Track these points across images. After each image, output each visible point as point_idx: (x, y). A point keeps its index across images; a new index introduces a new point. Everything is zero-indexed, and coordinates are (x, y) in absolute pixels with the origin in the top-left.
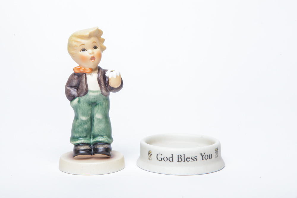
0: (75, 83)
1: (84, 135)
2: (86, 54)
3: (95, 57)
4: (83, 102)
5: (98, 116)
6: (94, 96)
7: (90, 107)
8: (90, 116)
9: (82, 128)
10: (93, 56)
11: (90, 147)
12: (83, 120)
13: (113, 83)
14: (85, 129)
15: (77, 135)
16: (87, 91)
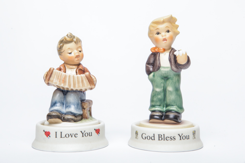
0: (152, 61)
1: (158, 104)
2: (159, 37)
3: (167, 39)
4: (157, 76)
5: (170, 89)
6: (165, 71)
7: (163, 81)
8: (162, 88)
9: (156, 98)
10: (165, 38)
11: (161, 113)
12: (156, 92)
13: (181, 61)
14: (159, 98)
15: (153, 104)
16: (159, 67)
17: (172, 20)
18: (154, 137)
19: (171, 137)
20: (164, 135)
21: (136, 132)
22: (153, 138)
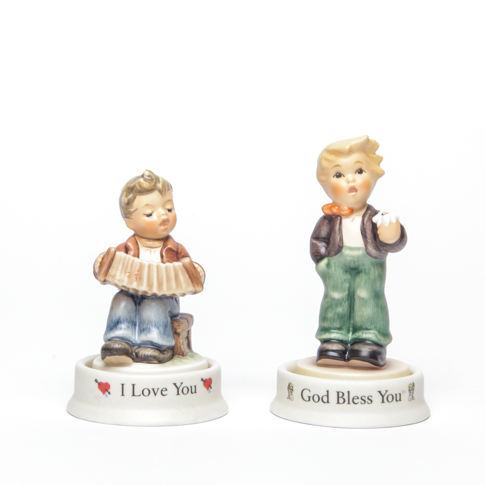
0: (324, 233)
1: (337, 324)
2: (342, 182)
3: (357, 188)
4: (335, 266)
5: (362, 293)
6: (353, 257)
7: (348, 276)
8: (347, 293)
9: (333, 312)
10: (354, 186)
11: (343, 346)
12: (334, 299)
13: (388, 235)
14: (339, 314)
15: (326, 325)
16: (340, 248)
17: (368, 148)
18: (328, 396)
19: (363, 398)
20: (349, 392)
21: (289, 385)
22: (325, 399)
